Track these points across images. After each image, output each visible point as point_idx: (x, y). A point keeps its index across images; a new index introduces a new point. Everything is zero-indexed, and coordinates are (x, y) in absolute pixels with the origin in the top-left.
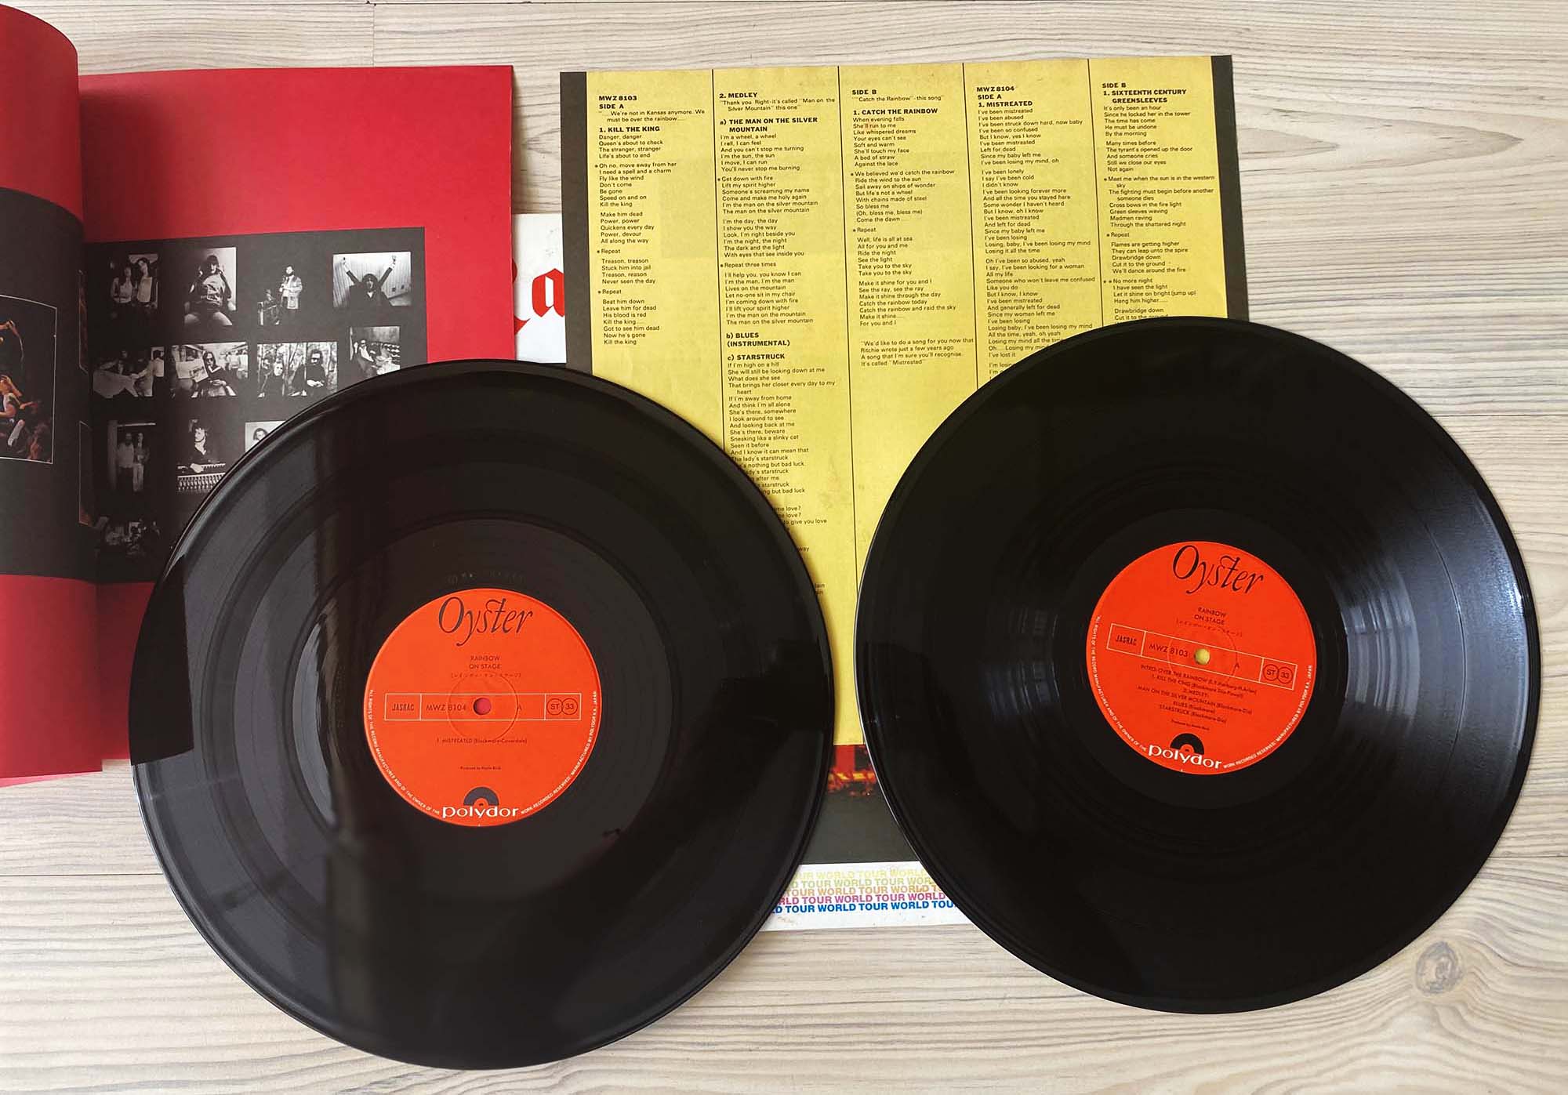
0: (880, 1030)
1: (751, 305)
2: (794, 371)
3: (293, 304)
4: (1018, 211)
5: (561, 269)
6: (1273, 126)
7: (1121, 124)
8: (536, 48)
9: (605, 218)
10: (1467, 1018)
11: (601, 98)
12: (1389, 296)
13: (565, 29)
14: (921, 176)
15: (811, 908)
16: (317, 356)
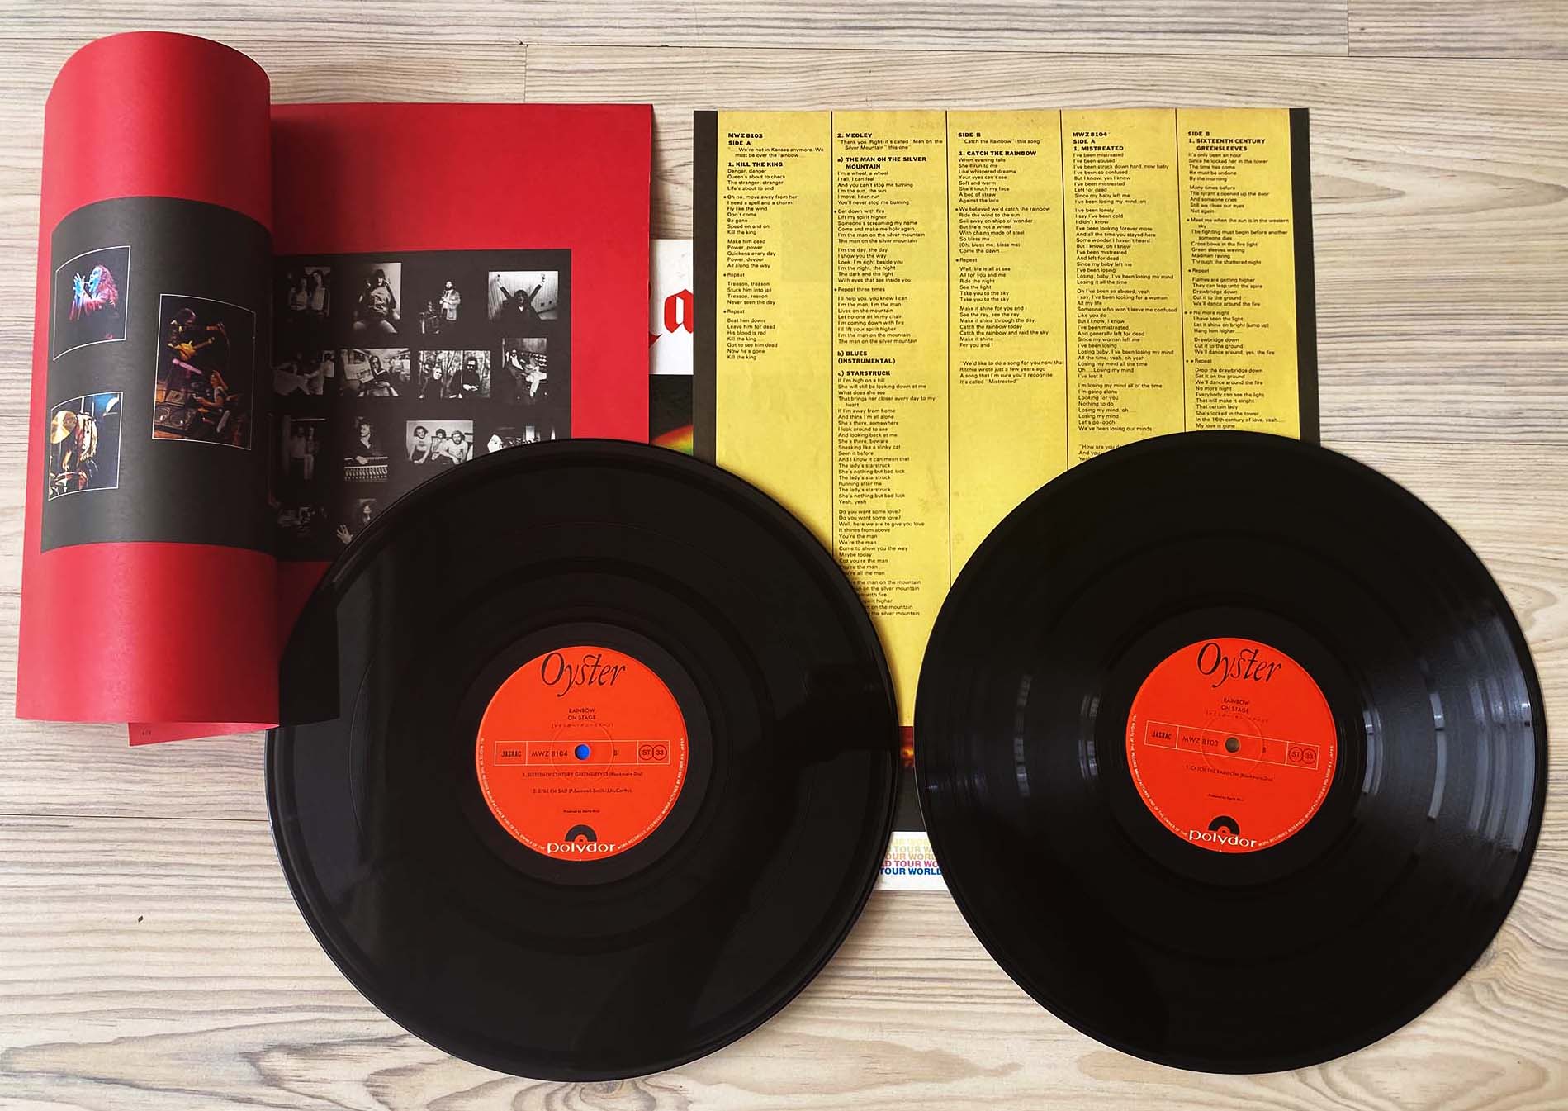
0: (963, 985)
1: (862, 326)
2: (898, 386)
3: (452, 315)
4: (1108, 247)
5: (691, 290)
6: (1345, 174)
7: (1204, 170)
8: (672, 88)
9: (731, 245)
10: (1500, 995)
11: (730, 135)
12: (1446, 333)
13: (699, 71)
14: (1020, 212)
15: (902, 871)
16: (473, 363)
